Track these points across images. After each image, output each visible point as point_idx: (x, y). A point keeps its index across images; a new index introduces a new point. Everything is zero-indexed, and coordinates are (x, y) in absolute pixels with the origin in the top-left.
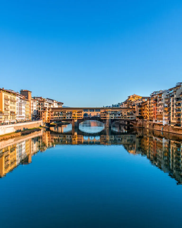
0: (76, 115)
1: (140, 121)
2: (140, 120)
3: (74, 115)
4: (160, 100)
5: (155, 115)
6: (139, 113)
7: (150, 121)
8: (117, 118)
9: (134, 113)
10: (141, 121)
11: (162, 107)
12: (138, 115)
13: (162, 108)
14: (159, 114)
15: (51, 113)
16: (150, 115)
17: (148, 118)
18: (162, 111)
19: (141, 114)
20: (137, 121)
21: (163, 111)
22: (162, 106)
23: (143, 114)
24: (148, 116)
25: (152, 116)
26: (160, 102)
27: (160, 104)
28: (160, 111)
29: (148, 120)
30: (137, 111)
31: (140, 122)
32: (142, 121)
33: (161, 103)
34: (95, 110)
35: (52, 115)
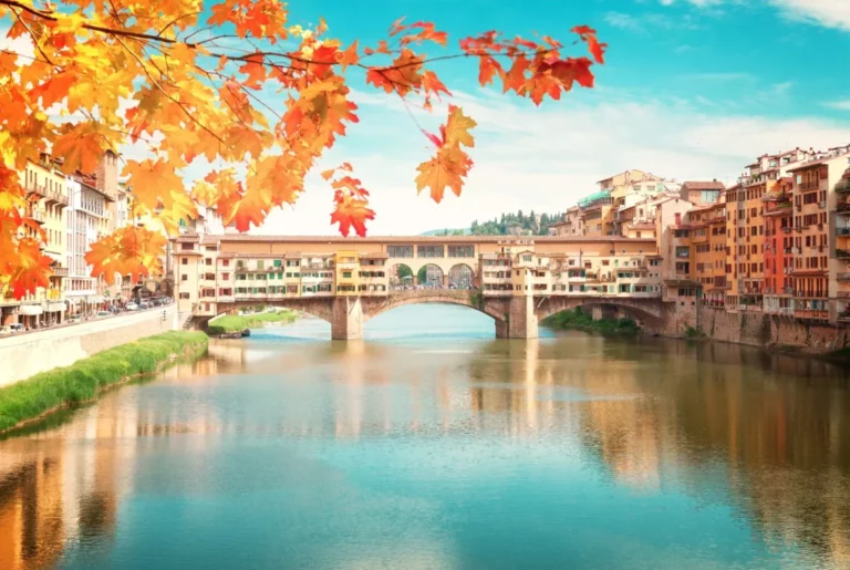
0: (355, 274)
1: (683, 304)
2: (683, 298)
3: (347, 274)
4: (811, 199)
5: (775, 272)
6: (679, 266)
7: (744, 307)
8: (563, 288)
9: (651, 264)
10: (688, 303)
11: (823, 233)
12: (672, 275)
13: (823, 238)
14: (804, 269)
15: (221, 262)
16: (745, 275)
17: (730, 289)
18: (821, 249)
19: (687, 271)
20: (668, 306)
21: (827, 252)
22: (821, 227)
23: (701, 267)
24: (730, 277)
25: (757, 276)
26: (809, 209)
27: (810, 219)
28: (809, 252)
29: (732, 299)
30: (665, 256)
31: (684, 308)
32: (693, 303)
33: (819, 212)
34: (446, 247)
35: (226, 276)
